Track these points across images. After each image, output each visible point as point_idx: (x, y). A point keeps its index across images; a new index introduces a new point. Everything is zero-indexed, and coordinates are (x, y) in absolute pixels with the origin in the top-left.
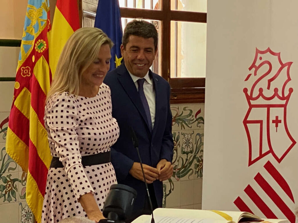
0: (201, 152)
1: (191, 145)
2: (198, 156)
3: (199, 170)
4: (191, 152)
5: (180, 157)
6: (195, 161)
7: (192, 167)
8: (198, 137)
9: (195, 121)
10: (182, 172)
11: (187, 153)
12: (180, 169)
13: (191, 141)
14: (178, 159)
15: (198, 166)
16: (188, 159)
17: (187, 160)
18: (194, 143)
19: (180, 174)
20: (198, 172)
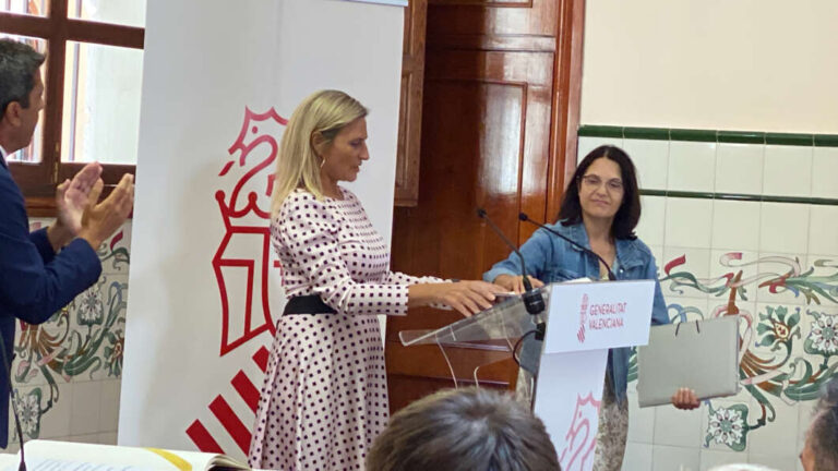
0: (119, 321)
1: (98, 307)
2: (112, 330)
3: (113, 360)
4: (99, 321)
5: (75, 331)
6: (106, 342)
7: (100, 353)
8: (114, 290)
9: (110, 256)
10: (77, 364)
11: (90, 324)
12: (72, 358)
13: (99, 298)
14: (69, 335)
15: (112, 351)
16: (92, 334)
17: (88, 337)
18: (105, 304)
19: (72, 367)
20: (111, 365)
